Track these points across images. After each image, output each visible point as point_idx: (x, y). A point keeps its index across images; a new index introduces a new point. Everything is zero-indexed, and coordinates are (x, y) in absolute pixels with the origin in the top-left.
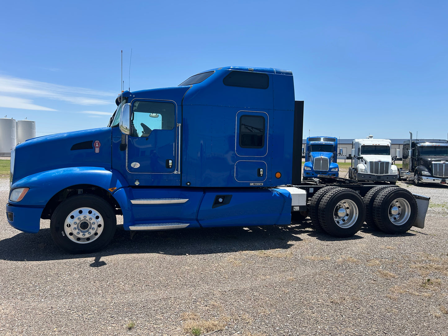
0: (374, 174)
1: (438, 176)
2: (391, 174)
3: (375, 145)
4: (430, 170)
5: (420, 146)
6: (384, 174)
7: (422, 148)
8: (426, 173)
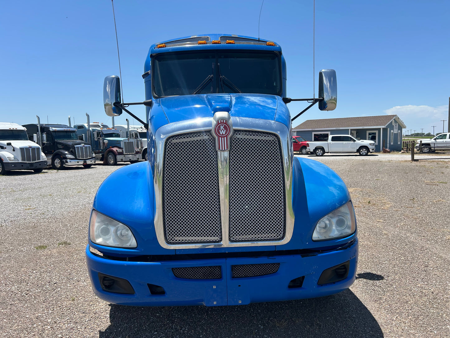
0: (26, 162)
1: (81, 158)
2: (43, 160)
3: (12, 129)
4: (73, 153)
5: (53, 131)
6: (37, 161)
7: (55, 132)
8: (69, 156)
